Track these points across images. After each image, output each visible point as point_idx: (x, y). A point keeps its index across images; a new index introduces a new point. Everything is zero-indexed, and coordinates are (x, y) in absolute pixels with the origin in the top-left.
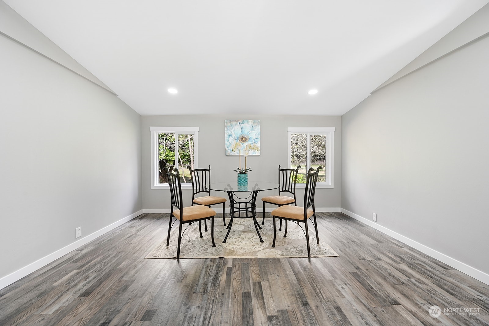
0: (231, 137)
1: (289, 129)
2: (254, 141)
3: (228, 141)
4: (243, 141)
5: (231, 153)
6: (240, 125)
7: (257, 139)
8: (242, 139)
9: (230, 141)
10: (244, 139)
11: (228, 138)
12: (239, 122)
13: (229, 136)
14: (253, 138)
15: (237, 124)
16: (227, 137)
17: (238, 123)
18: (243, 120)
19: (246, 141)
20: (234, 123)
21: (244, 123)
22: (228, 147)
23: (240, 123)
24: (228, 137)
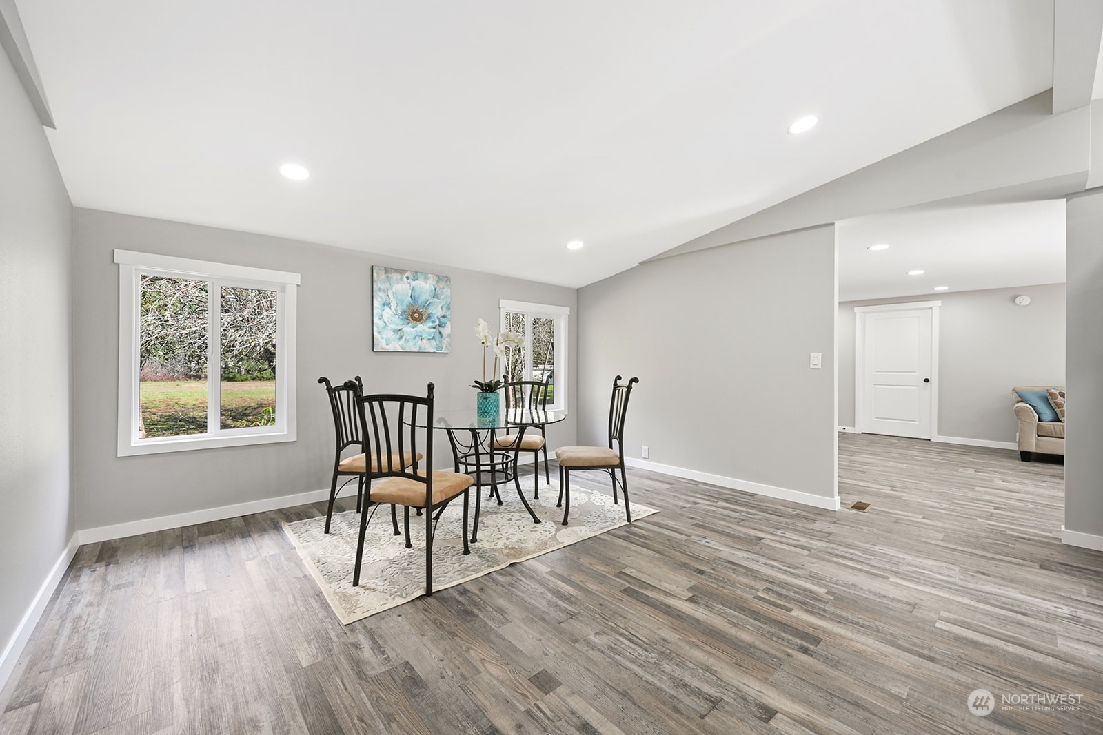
0: (387, 309)
1: (503, 303)
2: (437, 322)
3: (381, 318)
4: (416, 320)
5: (387, 347)
6: (409, 283)
7: (443, 317)
8: (412, 314)
9: (385, 317)
10: (417, 316)
11: (380, 311)
12: (406, 276)
13: (384, 305)
14: (436, 316)
15: (402, 278)
16: (378, 308)
17: (405, 278)
18: (416, 272)
19: (421, 320)
20: (395, 276)
21: (417, 280)
22: (379, 333)
23: (407, 278)
24: (380, 307)
